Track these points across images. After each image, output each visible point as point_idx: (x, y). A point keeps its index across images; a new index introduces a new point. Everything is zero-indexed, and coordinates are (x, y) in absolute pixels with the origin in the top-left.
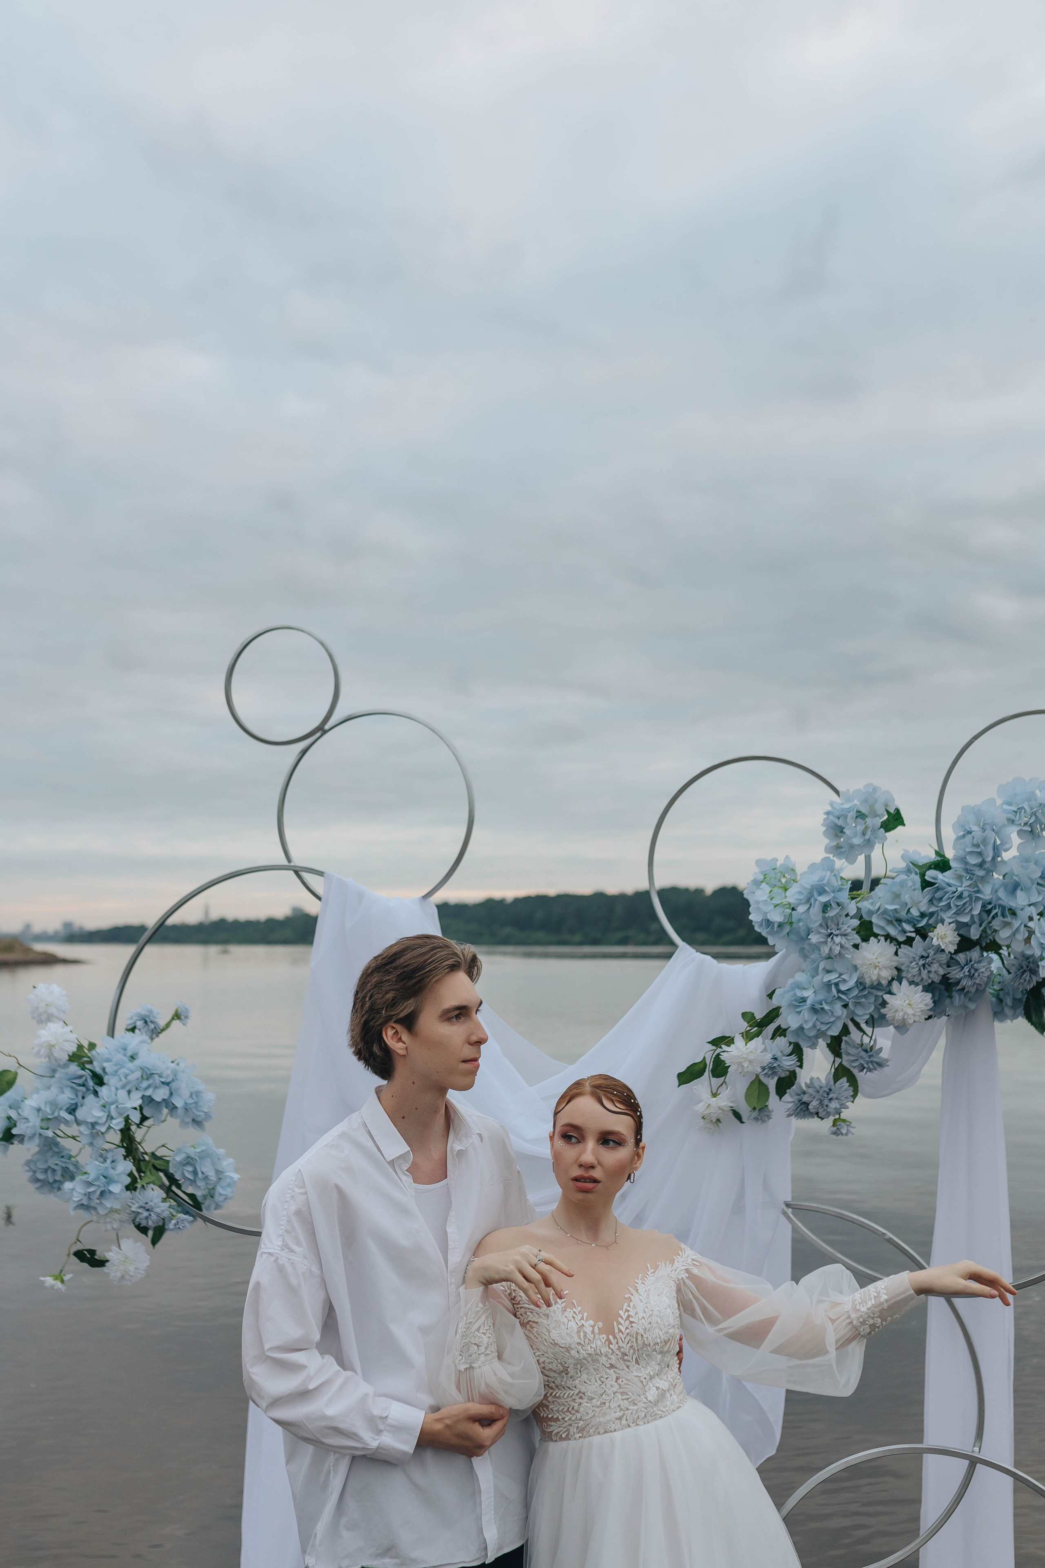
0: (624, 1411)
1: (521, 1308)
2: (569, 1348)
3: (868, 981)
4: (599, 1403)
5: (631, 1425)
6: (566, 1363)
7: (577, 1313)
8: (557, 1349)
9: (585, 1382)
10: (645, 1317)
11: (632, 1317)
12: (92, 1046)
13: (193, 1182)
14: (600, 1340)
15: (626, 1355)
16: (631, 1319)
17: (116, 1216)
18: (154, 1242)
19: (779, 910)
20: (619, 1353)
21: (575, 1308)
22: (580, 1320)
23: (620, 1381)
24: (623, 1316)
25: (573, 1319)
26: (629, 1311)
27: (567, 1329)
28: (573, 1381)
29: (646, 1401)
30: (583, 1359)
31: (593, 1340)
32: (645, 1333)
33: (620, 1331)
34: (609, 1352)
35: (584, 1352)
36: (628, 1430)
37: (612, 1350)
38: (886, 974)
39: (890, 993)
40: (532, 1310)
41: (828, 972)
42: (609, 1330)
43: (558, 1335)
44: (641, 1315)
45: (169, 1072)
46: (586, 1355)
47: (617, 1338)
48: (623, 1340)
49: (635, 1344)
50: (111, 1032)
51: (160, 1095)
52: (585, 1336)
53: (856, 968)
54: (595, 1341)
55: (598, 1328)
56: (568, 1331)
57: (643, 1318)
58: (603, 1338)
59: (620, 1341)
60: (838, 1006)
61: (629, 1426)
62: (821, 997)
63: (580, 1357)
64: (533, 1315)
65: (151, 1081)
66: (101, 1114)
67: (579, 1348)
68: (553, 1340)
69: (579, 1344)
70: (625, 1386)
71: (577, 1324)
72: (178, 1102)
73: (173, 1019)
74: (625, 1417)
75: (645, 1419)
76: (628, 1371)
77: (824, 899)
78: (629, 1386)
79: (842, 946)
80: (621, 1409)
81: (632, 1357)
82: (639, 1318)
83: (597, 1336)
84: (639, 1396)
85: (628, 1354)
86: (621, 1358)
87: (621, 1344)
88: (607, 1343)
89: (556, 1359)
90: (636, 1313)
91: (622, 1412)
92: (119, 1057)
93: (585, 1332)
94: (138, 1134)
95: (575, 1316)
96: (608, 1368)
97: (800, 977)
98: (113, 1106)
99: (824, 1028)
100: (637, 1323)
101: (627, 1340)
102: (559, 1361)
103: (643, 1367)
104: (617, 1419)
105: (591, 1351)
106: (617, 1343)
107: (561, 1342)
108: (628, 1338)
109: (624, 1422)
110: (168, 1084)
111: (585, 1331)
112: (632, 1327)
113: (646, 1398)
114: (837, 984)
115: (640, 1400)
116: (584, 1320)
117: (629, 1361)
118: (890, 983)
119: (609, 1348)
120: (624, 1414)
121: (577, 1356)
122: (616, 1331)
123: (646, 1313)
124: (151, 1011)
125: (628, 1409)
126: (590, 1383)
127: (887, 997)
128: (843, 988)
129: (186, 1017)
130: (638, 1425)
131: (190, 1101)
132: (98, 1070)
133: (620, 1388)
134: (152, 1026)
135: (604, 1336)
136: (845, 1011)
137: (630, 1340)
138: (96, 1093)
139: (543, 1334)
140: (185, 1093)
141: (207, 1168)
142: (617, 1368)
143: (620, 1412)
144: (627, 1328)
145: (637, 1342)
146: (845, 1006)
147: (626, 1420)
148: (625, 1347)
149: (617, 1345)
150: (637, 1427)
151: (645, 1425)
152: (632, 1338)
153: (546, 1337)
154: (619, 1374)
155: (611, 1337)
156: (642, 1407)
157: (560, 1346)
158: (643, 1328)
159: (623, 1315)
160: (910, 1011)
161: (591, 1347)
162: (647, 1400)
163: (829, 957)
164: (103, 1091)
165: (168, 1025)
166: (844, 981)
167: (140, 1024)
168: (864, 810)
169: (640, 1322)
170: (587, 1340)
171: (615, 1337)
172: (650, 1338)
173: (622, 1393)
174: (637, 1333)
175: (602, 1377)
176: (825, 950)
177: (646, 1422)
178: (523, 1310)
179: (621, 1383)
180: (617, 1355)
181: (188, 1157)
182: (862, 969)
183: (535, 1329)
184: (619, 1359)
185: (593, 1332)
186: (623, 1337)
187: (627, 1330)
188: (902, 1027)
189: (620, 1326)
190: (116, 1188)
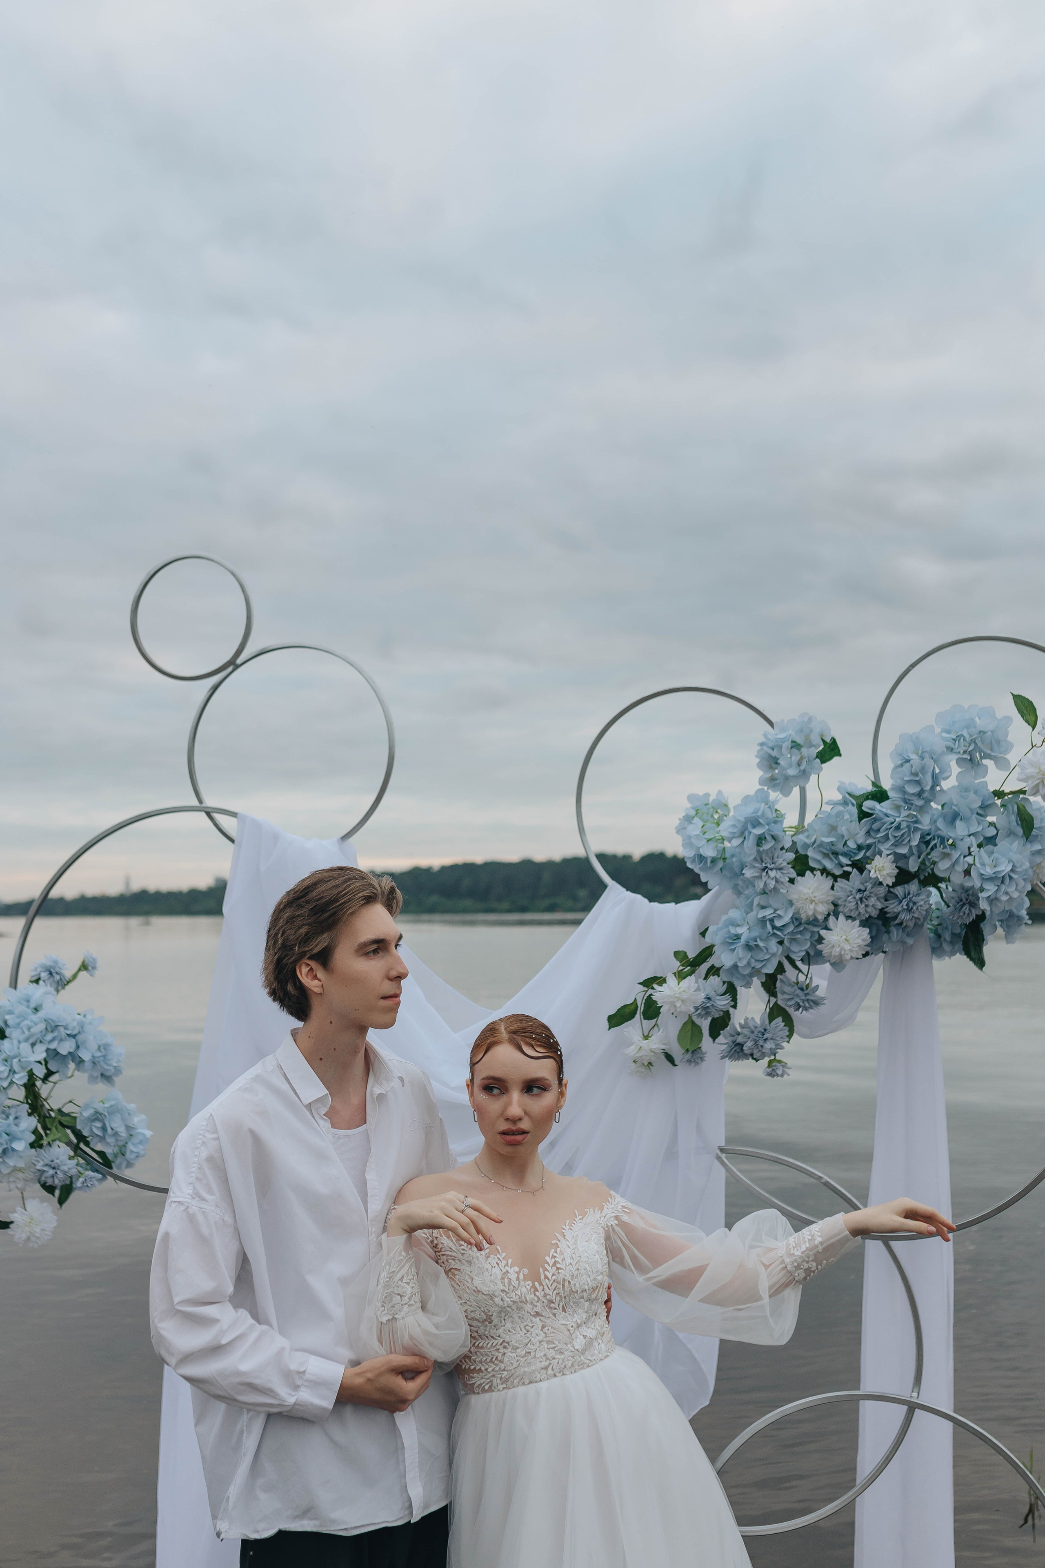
0: (550, 1360)
1: (443, 1255)
2: (492, 1296)
3: (804, 917)
4: (524, 1353)
5: (557, 1374)
6: (489, 1311)
7: (502, 1260)
8: (480, 1297)
9: (509, 1331)
10: (573, 1263)
11: (559, 1263)
13: (102, 1139)
14: (526, 1287)
15: (553, 1303)
16: (558, 1265)
17: (21, 1175)
18: (61, 1201)
19: (712, 844)
20: (545, 1301)
21: (500, 1254)
22: (504, 1266)
23: (545, 1330)
24: (550, 1263)
25: (497, 1265)
26: (556, 1257)
27: (491, 1275)
28: (497, 1330)
29: (573, 1350)
30: (507, 1307)
31: (518, 1287)
32: (572, 1280)
33: (546, 1277)
34: (534, 1300)
35: (509, 1300)
36: (554, 1380)
37: (538, 1297)
38: (822, 909)
39: (827, 928)
40: (454, 1257)
41: (763, 908)
42: (534, 1277)
43: (481, 1282)
44: (568, 1261)
45: (75, 1024)
46: (510, 1302)
47: (543, 1285)
48: (550, 1287)
49: (562, 1291)
50: (12, 983)
51: (65, 1048)
52: (510, 1283)
53: (791, 903)
54: (519, 1288)
55: (524, 1274)
56: (492, 1277)
57: (571, 1264)
58: (528, 1285)
59: (546, 1287)
60: (773, 943)
61: (555, 1376)
62: (755, 933)
63: (504, 1304)
64: (455, 1262)
65: (56, 1034)
66: (3, 1068)
67: (503, 1295)
68: (476, 1287)
69: (503, 1291)
70: (551, 1335)
71: (501, 1270)
72: (85, 1055)
73: (80, 969)
74: (551, 1366)
75: (572, 1368)
76: (555, 1319)
77: (758, 831)
78: (555, 1334)
79: (777, 881)
80: (547, 1359)
81: (559, 1305)
82: (566, 1264)
83: (522, 1283)
84: (566, 1344)
85: (554, 1301)
86: (547, 1306)
87: (547, 1291)
88: (532, 1290)
89: (480, 1308)
90: (564, 1259)
91: (548, 1361)
92: (21, 1009)
93: (510, 1279)
94: (44, 1090)
95: (499, 1262)
96: (533, 1316)
97: (734, 914)
98: (15, 1061)
99: (758, 965)
100: (563, 1270)
101: (553, 1287)
102: (482, 1309)
103: (570, 1315)
104: (542, 1369)
105: (516, 1299)
106: (543, 1290)
107: (484, 1289)
108: (555, 1284)
109: (550, 1372)
110: (74, 1036)
111: (510, 1277)
112: (559, 1273)
113: (573, 1347)
114: (772, 920)
115: (567, 1348)
116: (508, 1266)
117: (555, 1309)
118: (826, 918)
119: (535, 1295)
120: (550, 1364)
121: (501, 1303)
122: (543, 1277)
123: (573, 1259)
124: (56, 961)
125: (554, 1359)
126: (514, 1332)
127: (823, 933)
128: (778, 923)
129: (96, 969)
130: (565, 1374)
131: (98, 1054)
133: (546, 1337)
134: (58, 977)
135: (530, 1282)
136: (780, 948)
137: (556, 1286)
139: (465, 1282)
140: (93, 1045)
141: (117, 1124)
142: (543, 1316)
143: (546, 1361)
144: (553, 1275)
145: (563, 1289)
146: (781, 943)
147: (553, 1369)
148: (551, 1295)
149: (543, 1292)
150: (563, 1376)
151: (572, 1375)
152: (558, 1285)
153: (468, 1285)
154: (545, 1322)
155: (537, 1284)
156: (569, 1356)
157: (484, 1294)
158: (570, 1275)
159: (549, 1260)
160: (847, 947)
161: (516, 1294)
162: (574, 1348)
163: (764, 892)
164: (5, 1045)
165: (74, 976)
166: (779, 916)
167: (44, 975)
168: (799, 740)
169: (567, 1268)
170: (511, 1288)
171: (541, 1284)
172: (577, 1285)
173: (548, 1342)
174: (564, 1280)
175: (527, 1325)
176: (760, 885)
177: (573, 1371)
178: (445, 1257)
179: (547, 1331)
180: (543, 1302)
181: (97, 1112)
182: (798, 904)
183: (457, 1277)
184: (546, 1307)
185: (518, 1279)
186: (549, 1284)
187: (554, 1277)
188: (838, 964)
189: (546, 1272)
190: (19, 1146)
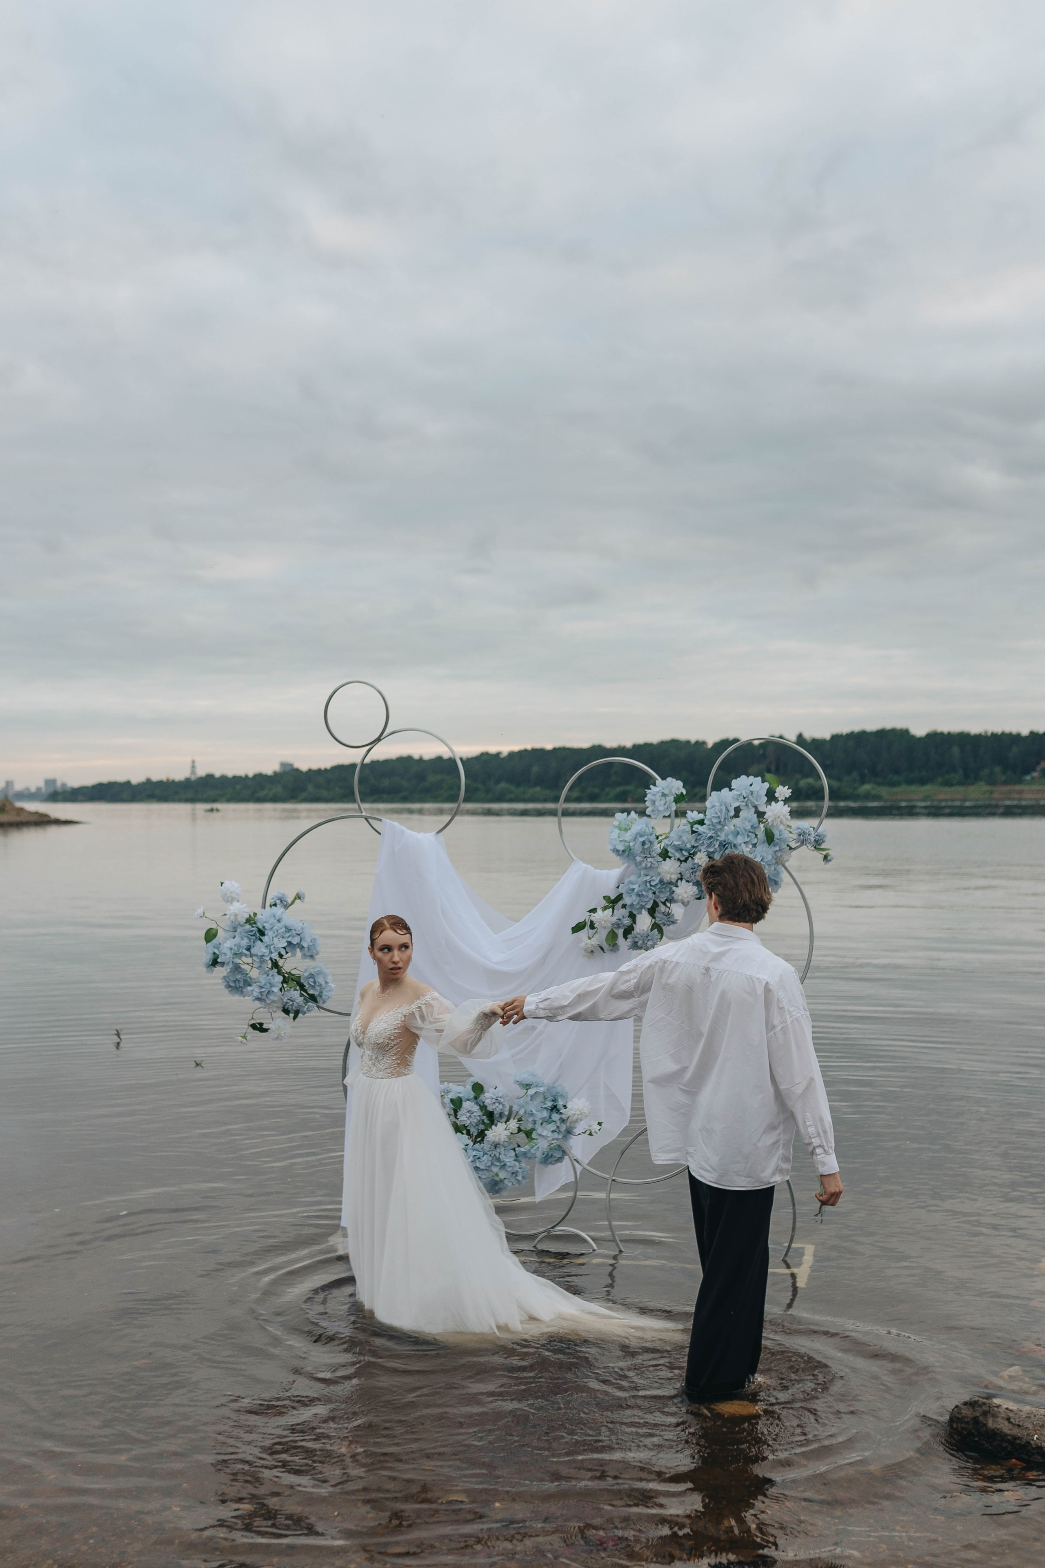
3: (665, 880)
12: (255, 914)
13: (313, 987)
17: (275, 1005)
18: (295, 1018)
19: (622, 843)
38: (674, 877)
39: (677, 886)
41: (646, 875)
45: (300, 928)
50: (264, 907)
51: (295, 941)
53: (659, 874)
60: (650, 893)
62: (641, 888)
65: (290, 933)
66: (266, 951)
72: (305, 945)
73: (295, 899)
77: (642, 839)
79: (652, 863)
92: (273, 920)
94: (281, 962)
97: (633, 878)
98: (272, 947)
99: (644, 904)
110: (299, 935)
114: (650, 882)
118: (677, 881)
124: (284, 895)
127: (674, 888)
128: (653, 884)
129: (304, 898)
131: (311, 944)
132: (261, 927)
134: (285, 903)
136: (654, 896)
138: (261, 941)
140: (308, 939)
141: (320, 980)
146: (654, 893)
160: (685, 895)
163: (646, 868)
164: (265, 939)
165: (293, 902)
166: (654, 880)
167: (278, 902)
168: (666, 792)
176: (644, 865)
181: (310, 974)
182: (663, 875)
188: (685, 904)
190: (276, 990)
